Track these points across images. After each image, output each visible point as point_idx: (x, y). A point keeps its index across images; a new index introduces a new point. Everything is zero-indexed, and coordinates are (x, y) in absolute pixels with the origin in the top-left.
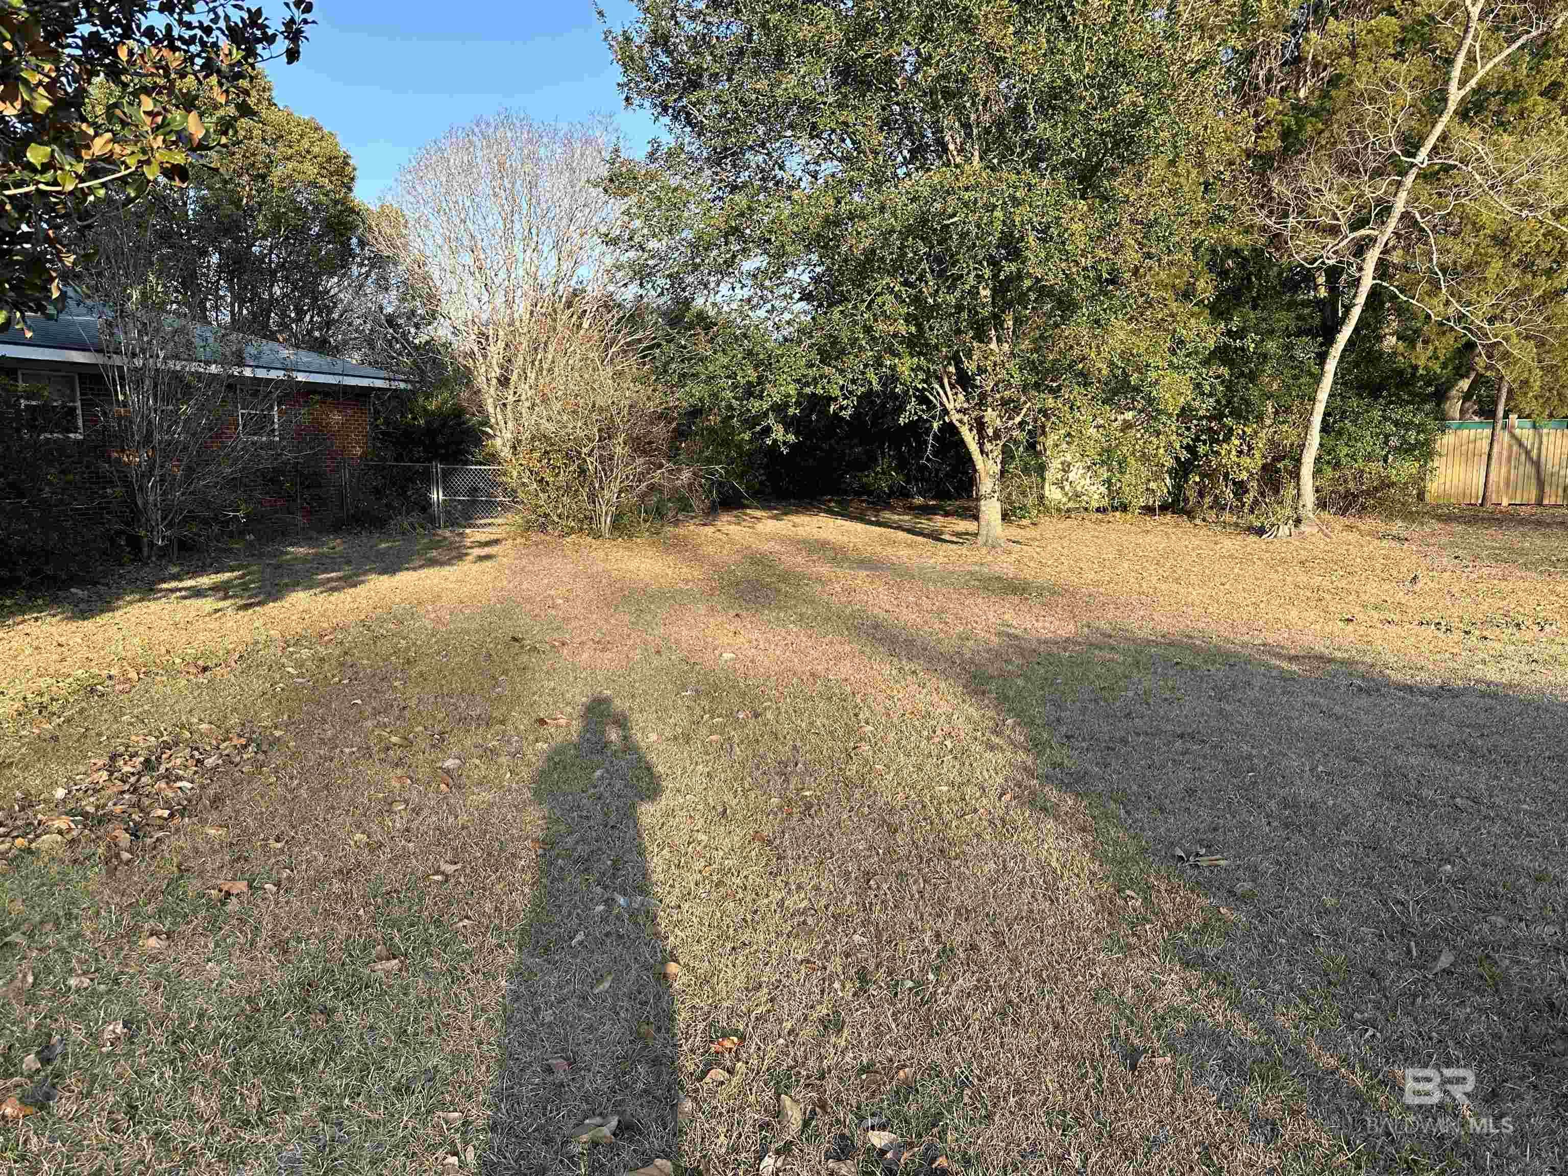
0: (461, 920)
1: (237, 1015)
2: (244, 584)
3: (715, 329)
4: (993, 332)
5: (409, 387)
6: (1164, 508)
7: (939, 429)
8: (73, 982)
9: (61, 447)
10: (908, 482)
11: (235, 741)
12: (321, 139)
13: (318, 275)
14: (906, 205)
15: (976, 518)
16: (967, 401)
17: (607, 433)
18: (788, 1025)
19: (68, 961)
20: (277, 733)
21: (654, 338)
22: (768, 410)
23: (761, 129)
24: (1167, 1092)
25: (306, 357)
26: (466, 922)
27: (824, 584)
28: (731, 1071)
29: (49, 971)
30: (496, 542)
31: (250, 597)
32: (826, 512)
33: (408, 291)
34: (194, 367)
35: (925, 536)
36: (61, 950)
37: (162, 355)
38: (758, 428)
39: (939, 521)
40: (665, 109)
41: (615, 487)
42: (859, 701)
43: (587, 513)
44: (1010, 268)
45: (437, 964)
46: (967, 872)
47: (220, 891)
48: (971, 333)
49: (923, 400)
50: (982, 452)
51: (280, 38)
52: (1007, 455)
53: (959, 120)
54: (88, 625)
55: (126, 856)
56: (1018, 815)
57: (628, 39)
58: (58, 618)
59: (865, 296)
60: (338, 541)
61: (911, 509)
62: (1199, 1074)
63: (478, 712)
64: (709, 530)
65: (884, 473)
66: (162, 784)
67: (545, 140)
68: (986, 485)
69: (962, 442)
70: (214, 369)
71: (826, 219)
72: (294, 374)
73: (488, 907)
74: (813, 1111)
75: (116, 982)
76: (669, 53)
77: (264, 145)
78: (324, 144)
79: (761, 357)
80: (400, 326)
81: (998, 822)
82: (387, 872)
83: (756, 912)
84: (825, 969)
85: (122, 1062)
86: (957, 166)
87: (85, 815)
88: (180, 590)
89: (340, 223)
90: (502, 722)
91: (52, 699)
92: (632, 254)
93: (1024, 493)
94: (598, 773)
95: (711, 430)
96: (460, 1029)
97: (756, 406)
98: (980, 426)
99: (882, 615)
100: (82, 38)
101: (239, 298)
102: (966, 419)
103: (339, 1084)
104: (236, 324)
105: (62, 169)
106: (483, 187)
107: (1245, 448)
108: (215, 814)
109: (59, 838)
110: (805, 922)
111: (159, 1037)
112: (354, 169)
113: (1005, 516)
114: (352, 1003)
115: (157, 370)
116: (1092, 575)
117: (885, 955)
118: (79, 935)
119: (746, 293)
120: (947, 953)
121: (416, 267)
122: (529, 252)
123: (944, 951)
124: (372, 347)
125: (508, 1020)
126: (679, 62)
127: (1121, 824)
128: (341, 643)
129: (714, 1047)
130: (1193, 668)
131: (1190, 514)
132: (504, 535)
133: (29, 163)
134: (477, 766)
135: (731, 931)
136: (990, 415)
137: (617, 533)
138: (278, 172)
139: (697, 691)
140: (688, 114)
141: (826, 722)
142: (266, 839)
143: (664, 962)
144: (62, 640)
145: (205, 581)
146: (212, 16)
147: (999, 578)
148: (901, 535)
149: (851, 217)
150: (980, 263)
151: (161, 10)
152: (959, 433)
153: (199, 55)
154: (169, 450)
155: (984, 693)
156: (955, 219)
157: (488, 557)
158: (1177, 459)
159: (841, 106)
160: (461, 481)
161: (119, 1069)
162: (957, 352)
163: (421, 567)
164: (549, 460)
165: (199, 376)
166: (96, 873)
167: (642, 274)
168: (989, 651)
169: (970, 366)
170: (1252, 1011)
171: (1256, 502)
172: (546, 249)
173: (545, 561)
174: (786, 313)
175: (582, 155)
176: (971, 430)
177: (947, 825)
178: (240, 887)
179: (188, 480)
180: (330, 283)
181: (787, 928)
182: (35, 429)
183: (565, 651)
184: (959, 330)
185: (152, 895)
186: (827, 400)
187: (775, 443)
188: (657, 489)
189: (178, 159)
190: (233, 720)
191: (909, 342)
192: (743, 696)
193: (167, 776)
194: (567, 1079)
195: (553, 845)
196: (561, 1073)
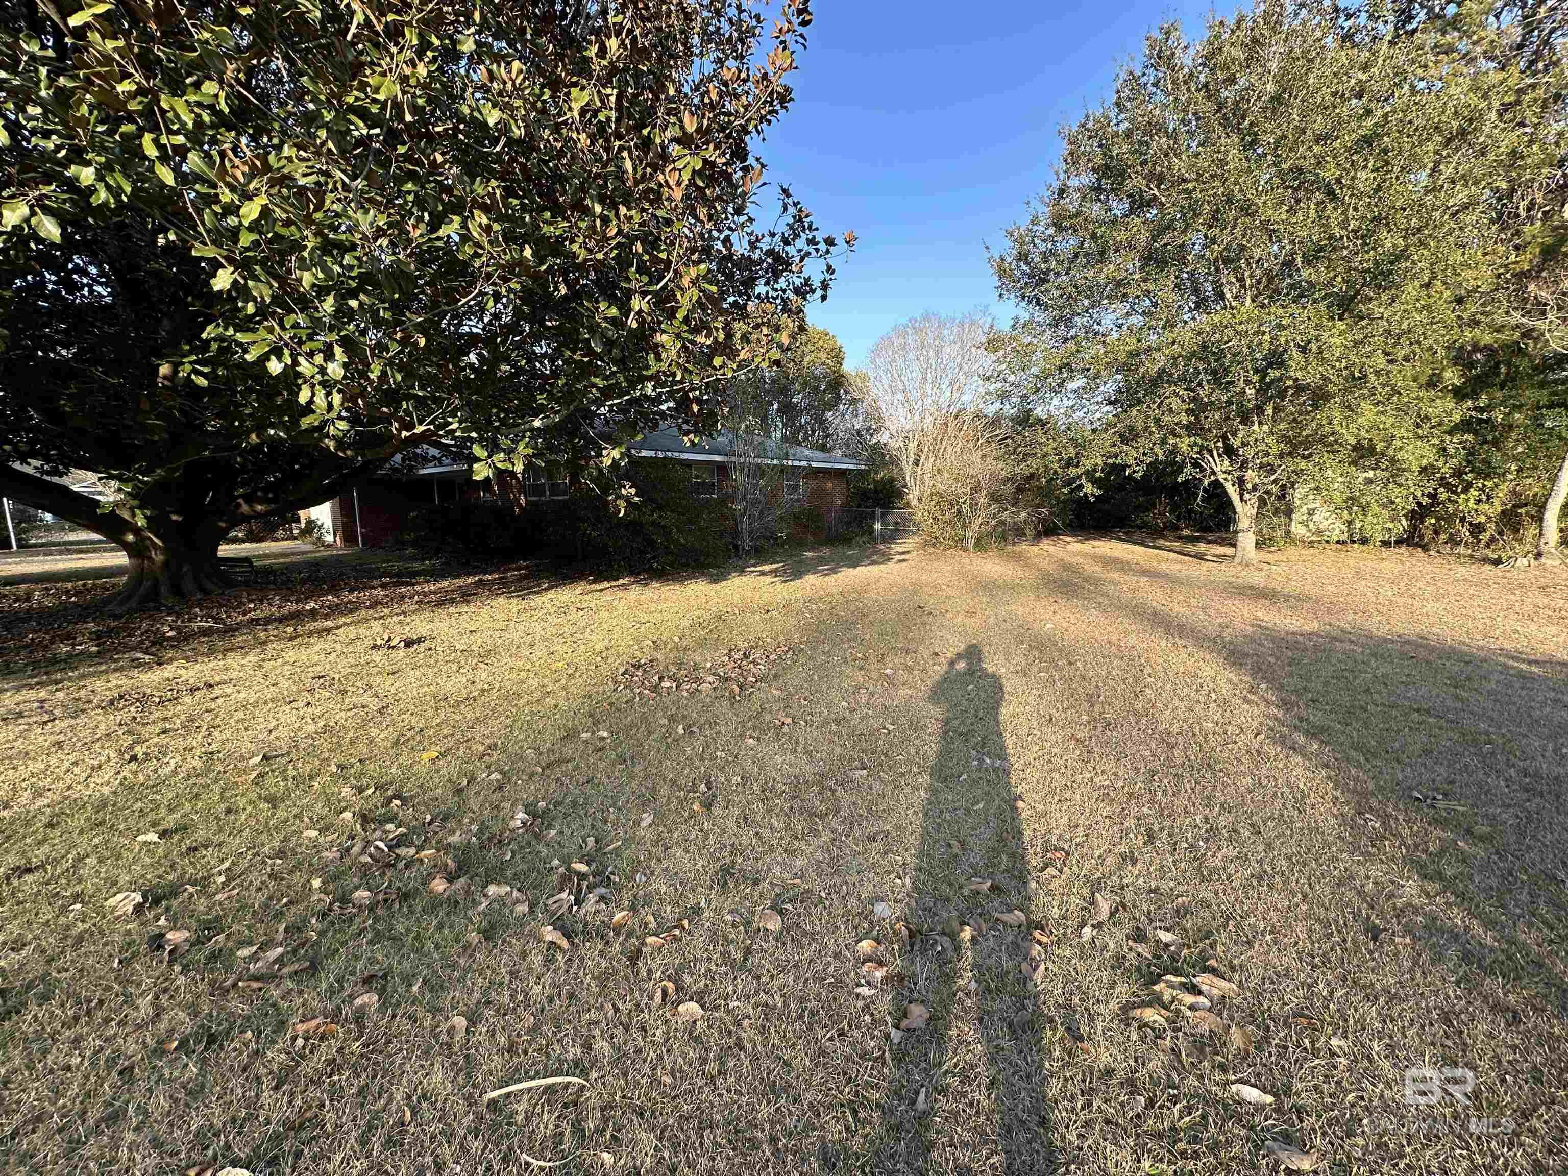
0: (898, 755)
1: (790, 784)
2: (784, 570)
3: (1048, 426)
4: (1256, 418)
5: (867, 468)
6: (1399, 542)
7: (1207, 485)
8: (718, 754)
9: (708, 500)
10: (1178, 519)
11: (783, 648)
12: (828, 340)
13: (823, 411)
14: (1192, 338)
15: (1234, 545)
16: (1232, 465)
17: (976, 489)
18: (1097, 853)
19: (716, 744)
20: (802, 646)
21: (1007, 433)
22: (1081, 474)
23: (1086, 302)
24: (1407, 964)
25: (817, 454)
26: (901, 757)
27: (1115, 585)
28: (1061, 871)
29: (708, 747)
30: (908, 552)
31: (787, 577)
33: (868, 416)
34: (765, 461)
35: (1191, 556)
36: (713, 738)
37: (753, 456)
38: (1074, 486)
39: (1202, 547)
40: (1023, 298)
41: (978, 522)
42: (1143, 662)
43: (961, 537)
44: (1273, 374)
46: (1229, 782)
47: (780, 721)
48: (1237, 419)
49: (1196, 465)
50: (1242, 500)
51: (818, 289)
52: (1262, 502)
53: (1236, 277)
54: (718, 587)
55: (738, 698)
56: (1271, 750)
57: (1002, 260)
59: (1156, 399)
60: (828, 549)
61: (1180, 538)
62: (1438, 959)
63: (901, 645)
64: (1035, 549)
65: (1160, 514)
66: (752, 666)
67: (948, 325)
68: (1244, 522)
69: (1225, 493)
70: (775, 462)
71: (1129, 353)
72: (811, 463)
73: (912, 751)
74: (1117, 909)
75: (736, 757)
76: (1027, 264)
77: (802, 345)
78: (830, 342)
79: (1079, 441)
80: (862, 435)
82: (858, 724)
83: (1074, 782)
84: (1123, 824)
85: (741, 796)
86: (1232, 308)
87: (719, 676)
88: (756, 572)
89: (836, 383)
90: (914, 652)
91: (704, 621)
92: (999, 385)
93: (1273, 529)
95: (1041, 488)
96: (900, 813)
97: (1073, 472)
98: (1241, 482)
99: (1159, 607)
101: (786, 425)
102: (1229, 478)
103: (840, 829)
104: (784, 438)
105: (727, 367)
106: (911, 356)
107: (1484, 498)
108: (775, 684)
109: (710, 686)
110: (1108, 794)
111: (756, 787)
112: (844, 354)
113: (1257, 544)
114: (844, 789)
115: (750, 463)
116: (1333, 589)
117: (1166, 824)
118: (719, 732)
119: (1071, 403)
120: (1213, 831)
121: (873, 403)
122: (935, 389)
124: (848, 447)
125: (926, 815)
126: (1034, 268)
127: (1359, 766)
128: (831, 603)
129: (1049, 855)
130: (1428, 662)
131: (1425, 548)
132: (913, 549)
133: (714, 366)
134: (902, 675)
135: (1058, 791)
136: (1250, 475)
137: (977, 549)
138: (807, 359)
139: (1030, 645)
140: (1038, 299)
141: (1119, 673)
142: (799, 699)
143: (1016, 800)
144: (707, 593)
145: (766, 568)
146: (787, 283)
147: (1251, 588)
148: (1172, 555)
149: (1148, 350)
150: (1249, 372)
151: (765, 285)
152: (1224, 487)
153: (780, 305)
154: (755, 503)
155: (1241, 665)
156: (1231, 344)
157: (904, 561)
158: (1419, 504)
159: (1145, 280)
160: (891, 519)
161: (739, 799)
162: (1226, 432)
164: (940, 506)
165: (768, 465)
166: (726, 704)
167: (1003, 396)
168: (1244, 636)
169: (1236, 442)
170: (1489, 924)
171: (1492, 540)
172: (944, 387)
173: (935, 564)
174: (1097, 413)
175: (969, 331)
176: (1233, 485)
177: (1213, 750)
178: (789, 721)
179: (761, 518)
180: (829, 415)
181: (1096, 795)
182: (699, 493)
183: (948, 615)
184: (1228, 418)
185: (750, 719)
186: (1124, 467)
187: (1086, 495)
188: (1003, 523)
189: (777, 356)
190: (782, 638)
191: (1188, 428)
192: (1060, 651)
193: (753, 662)
194: (960, 853)
195: (947, 723)
196: (956, 849)
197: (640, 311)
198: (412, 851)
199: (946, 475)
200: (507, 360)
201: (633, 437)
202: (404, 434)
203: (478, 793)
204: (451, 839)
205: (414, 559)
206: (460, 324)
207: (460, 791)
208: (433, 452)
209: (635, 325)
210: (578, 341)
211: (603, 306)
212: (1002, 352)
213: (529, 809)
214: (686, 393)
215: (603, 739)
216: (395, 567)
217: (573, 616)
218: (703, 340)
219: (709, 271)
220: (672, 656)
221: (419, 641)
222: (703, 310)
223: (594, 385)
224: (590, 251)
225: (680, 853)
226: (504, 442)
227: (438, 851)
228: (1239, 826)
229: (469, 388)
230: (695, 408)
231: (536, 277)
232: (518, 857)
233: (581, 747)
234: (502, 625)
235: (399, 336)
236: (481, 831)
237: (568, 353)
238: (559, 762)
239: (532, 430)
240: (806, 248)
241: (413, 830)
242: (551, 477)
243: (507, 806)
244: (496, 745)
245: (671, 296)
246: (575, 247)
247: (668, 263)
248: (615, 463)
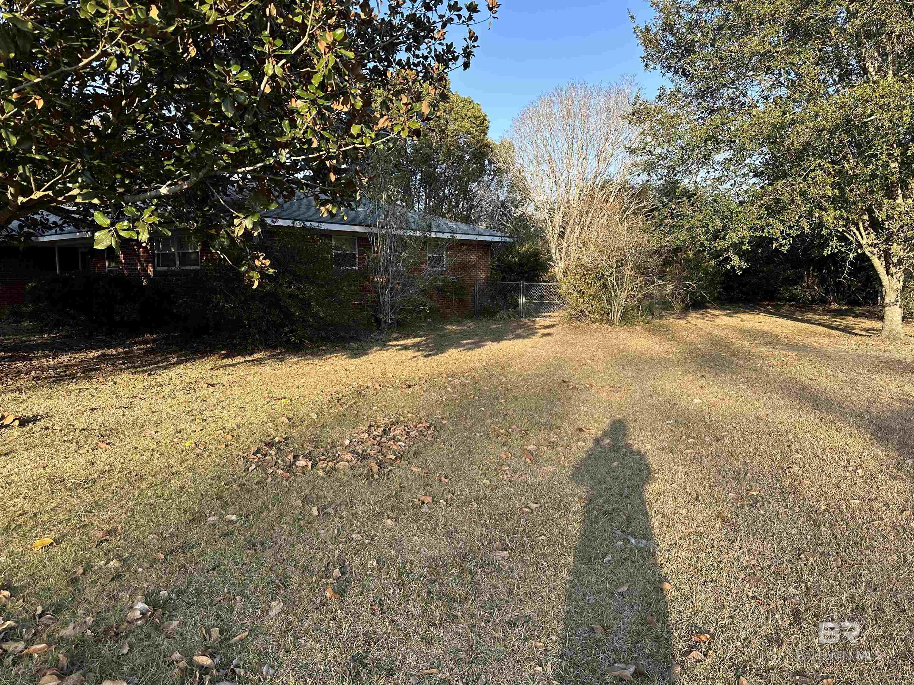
0: (540, 536)
1: (428, 567)
2: (427, 344)
3: (695, 197)
4: (900, 191)
5: (511, 240)
7: (854, 258)
8: (354, 536)
9: (349, 273)
10: (827, 292)
11: (425, 424)
12: (472, 108)
13: (467, 182)
14: (835, 112)
15: (881, 319)
16: (877, 238)
17: (622, 262)
18: (743, 635)
19: (351, 525)
20: (444, 422)
21: (653, 205)
22: (728, 247)
23: (732, 74)
25: (461, 226)
26: (543, 537)
27: (764, 359)
28: (706, 655)
29: (344, 529)
30: (553, 326)
31: (430, 351)
32: (764, 312)
33: (513, 187)
34: (408, 233)
35: (839, 330)
36: (348, 519)
37: (395, 227)
38: (721, 258)
39: (850, 320)
40: (669, 68)
41: (624, 295)
42: (791, 437)
43: (606, 310)
45: (528, 558)
46: (875, 559)
47: (419, 500)
48: (882, 193)
49: (842, 238)
50: (888, 273)
51: (461, 57)
52: (908, 275)
53: (878, 51)
54: (358, 361)
55: (376, 476)
57: (648, 30)
58: (345, 356)
59: (802, 172)
60: (472, 323)
61: (829, 312)
63: (545, 421)
64: (683, 322)
65: (808, 287)
66: (392, 442)
67: (594, 94)
68: (890, 296)
69: (872, 266)
70: (418, 234)
71: (774, 126)
72: (455, 235)
73: (555, 531)
75: (373, 539)
76: (673, 34)
77: (445, 114)
78: (474, 110)
79: (726, 213)
80: (507, 207)
81: (899, 529)
82: (500, 502)
83: (720, 562)
84: (769, 605)
85: (376, 581)
86: (874, 82)
87: (358, 454)
88: (398, 345)
89: (480, 153)
90: (558, 428)
91: (343, 396)
92: (645, 157)
94: (615, 464)
95: (688, 260)
96: (542, 597)
97: (720, 244)
98: (887, 255)
99: (807, 382)
100: (369, 69)
101: (429, 196)
102: (875, 251)
103: (479, 614)
104: (427, 209)
105: (365, 136)
106: (558, 126)
108: (415, 461)
109: (347, 464)
110: (754, 574)
111: (393, 571)
112: (489, 122)
113: (904, 318)
114: (484, 571)
115: (392, 234)
117: (813, 603)
118: (356, 513)
119: (718, 174)
121: (518, 173)
122: (581, 160)
123: (857, 608)
124: (493, 219)
125: (569, 598)
126: (680, 39)
128: (474, 377)
129: (694, 638)
132: (558, 323)
133: (352, 134)
134: (545, 451)
135: (704, 571)
136: (895, 248)
137: (623, 323)
138: (451, 128)
139: (677, 421)
140: (684, 70)
141: (767, 449)
142: (440, 476)
143: (661, 581)
144: (347, 367)
145: (409, 342)
146: (428, 50)
147: (899, 362)
148: (821, 329)
149: (793, 122)
150: (892, 146)
151: (406, 51)
152: (870, 260)
153: (421, 71)
154: (397, 275)
155: (888, 440)
156: (873, 117)
157: (549, 334)
159: (789, 53)
160: (535, 292)
161: (374, 584)
162: (871, 205)
163: (513, 338)
164: (586, 279)
165: (411, 237)
166: (363, 483)
167: (650, 168)
168: (891, 411)
169: (881, 215)
172: (590, 158)
173: (581, 338)
174: (744, 185)
175: (615, 101)
176: (879, 258)
177: (860, 527)
178: (428, 499)
179: (403, 291)
180: (473, 186)
181: (742, 575)
182: (339, 265)
183: (593, 390)
184: (872, 192)
185: (388, 498)
186: (771, 240)
187: (733, 267)
188: (651, 296)
189: (417, 126)
190: (423, 413)
191: (834, 200)
192: (709, 427)
193: (394, 438)
194: (604, 638)
195: (590, 502)
196: (600, 634)
197: (274, 77)
198: (21, 646)
199: (592, 248)
200: (133, 122)
201: (267, 206)
202: (21, 199)
203: (94, 583)
204: (63, 633)
205: (31, 332)
206: (83, 85)
207: (74, 581)
208: (53, 218)
209: (268, 90)
210: (208, 105)
211: (234, 70)
212: (647, 124)
213: (148, 599)
214: (323, 162)
215: (231, 522)
216: (12, 340)
217: (203, 392)
218: (340, 107)
219: (346, 35)
220: (308, 433)
221: (35, 419)
222: (341, 76)
223: (225, 152)
224: (221, 12)
225: (310, 643)
226: (129, 210)
227: (49, 645)
228: (884, 605)
229: (90, 151)
230: (333, 177)
231: (164, 37)
232: (136, 651)
233: (208, 532)
234: (125, 402)
235: (14, 97)
236: (96, 623)
237: (197, 118)
238: (183, 548)
239: (159, 197)
240: (448, 14)
241: (22, 623)
242: (181, 245)
243: (126, 595)
244: (115, 530)
245: (307, 61)
246: (205, 9)
247: (303, 27)
248: (247, 233)
